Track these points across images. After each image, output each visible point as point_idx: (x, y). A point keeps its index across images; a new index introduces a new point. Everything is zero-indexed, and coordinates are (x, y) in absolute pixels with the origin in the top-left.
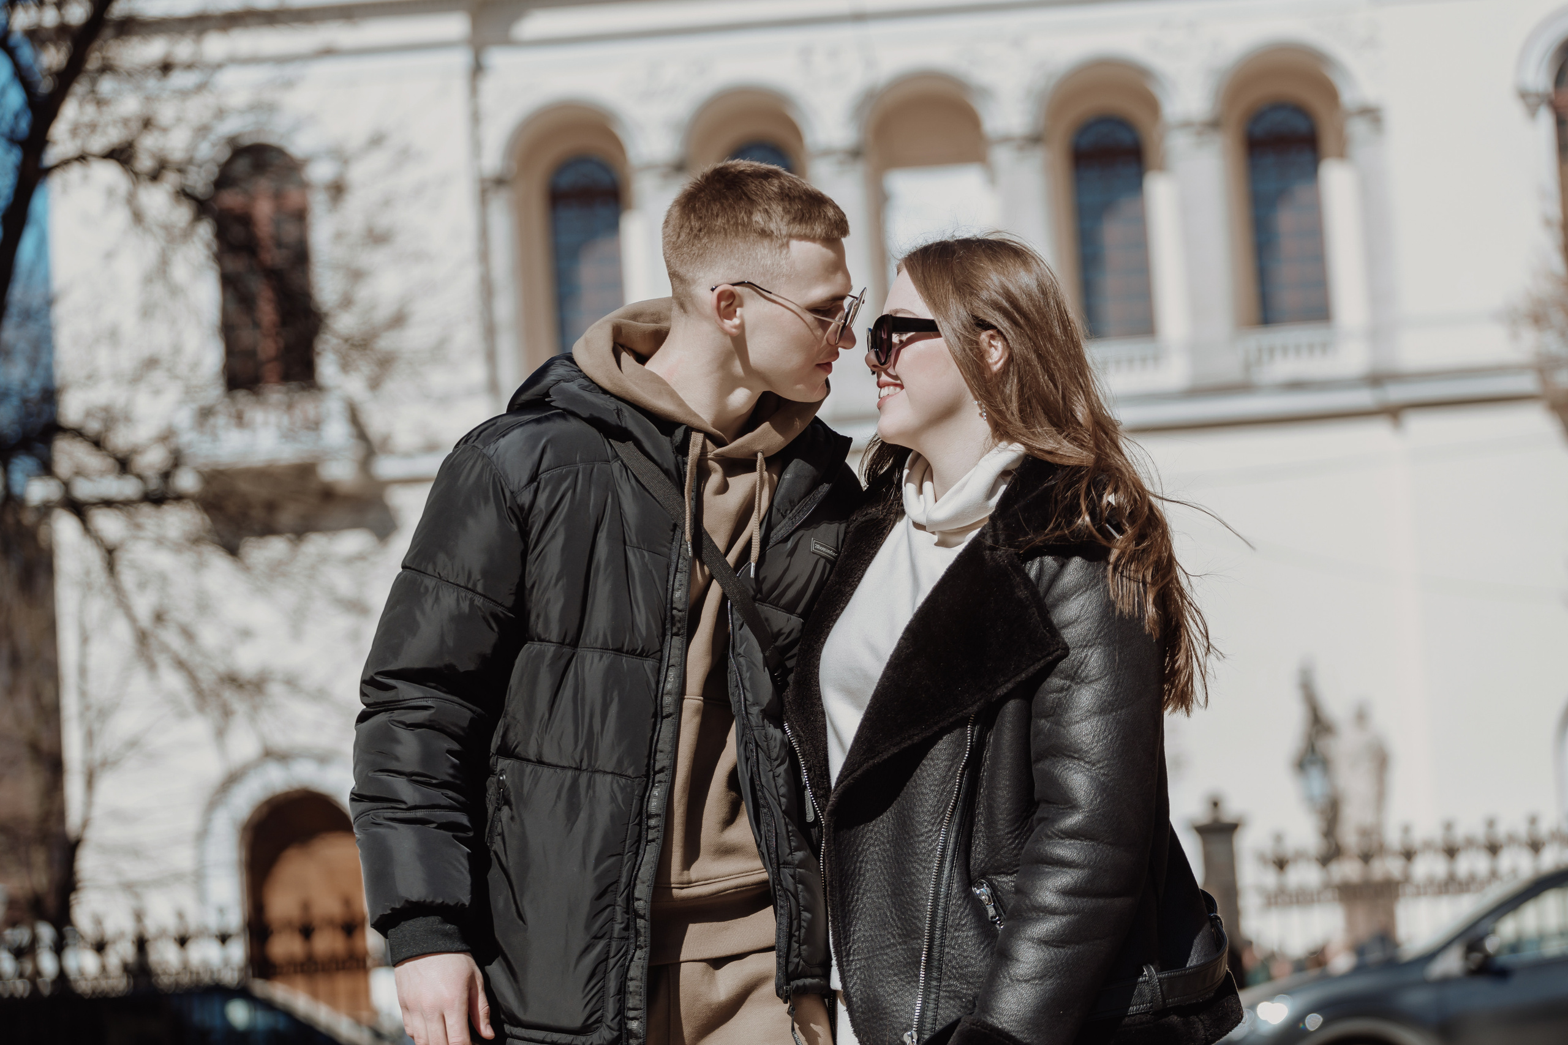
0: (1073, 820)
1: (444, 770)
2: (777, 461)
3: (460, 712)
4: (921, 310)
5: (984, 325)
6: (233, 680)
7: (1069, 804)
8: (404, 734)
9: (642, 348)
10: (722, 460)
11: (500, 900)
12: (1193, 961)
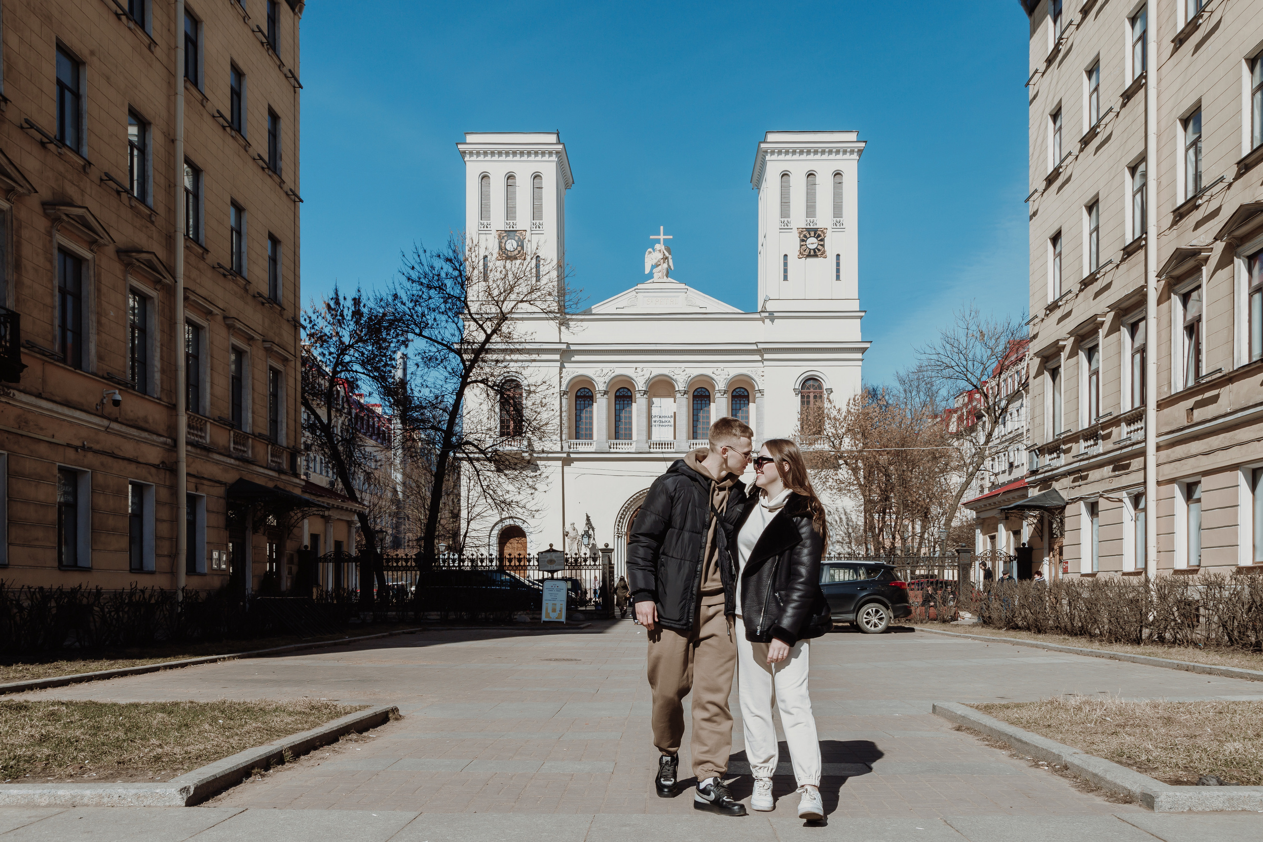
0: (802, 580)
1: (650, 557)
2: (730, 489)
3: (654, 544)
4: (769, 456)
5: (785, 460)
6: (504, 502)
7: (801, 576)
8: (641, 548)
9: (700, 459)
10: (718, 487)
11: (660, 589)
12: (823, 614)
